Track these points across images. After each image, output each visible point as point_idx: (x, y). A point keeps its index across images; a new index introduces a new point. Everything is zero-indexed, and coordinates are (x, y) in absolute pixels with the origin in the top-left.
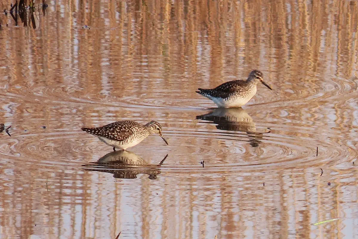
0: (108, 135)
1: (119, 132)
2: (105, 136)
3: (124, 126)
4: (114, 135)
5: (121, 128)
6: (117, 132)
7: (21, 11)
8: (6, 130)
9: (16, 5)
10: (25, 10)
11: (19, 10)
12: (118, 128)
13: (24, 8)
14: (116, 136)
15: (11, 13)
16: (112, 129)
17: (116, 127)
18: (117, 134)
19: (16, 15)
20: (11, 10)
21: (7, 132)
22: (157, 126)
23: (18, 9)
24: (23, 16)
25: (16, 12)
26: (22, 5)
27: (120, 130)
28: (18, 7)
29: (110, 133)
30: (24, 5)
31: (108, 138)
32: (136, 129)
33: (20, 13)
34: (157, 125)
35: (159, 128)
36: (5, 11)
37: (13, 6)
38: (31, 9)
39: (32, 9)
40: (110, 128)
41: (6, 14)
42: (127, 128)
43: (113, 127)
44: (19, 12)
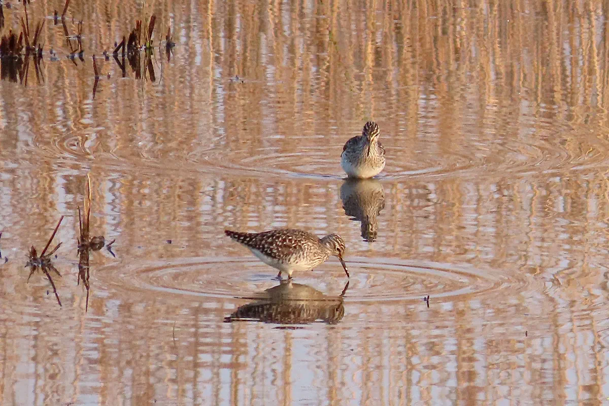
0: (264, 248)
1: (281, 246)
2: (259, 248)
3: (290, 238)
4: (271, 250)
5: (284, 240)
6: (277, 245)
7: (132, 53)
8: (107, 246)
9: (123, 44)
10: (137, 52)
11: (128, 52)
12: (280, 239)
13: (137, 48)
14: (275, 251)
15: (116, 57)
16: (270, 240)
17: (278, 238)
18: (278, 249)
19: (123, 60)
20: (116, 52)
21: (109, 248)
22: (337, 244)
23: (126, 50)
24: (134, 62)
25: (123, 56)
26: (134, 43)
27: (283, 243)
28: (126, 48)
29: (266, 246)
30: (135, 43)
31: (262, 252)
32: (308, 245)
33: (130, 57)
34: (338, 242)
35: (339, 248)
36: (104, 53)
37: (118, 45)
38: (148, 52)
39: (149, 49)
40: (268, 238)
41: (107, 58)
42: (293, 242)
43: (273, 236)
44: (128, 54)
